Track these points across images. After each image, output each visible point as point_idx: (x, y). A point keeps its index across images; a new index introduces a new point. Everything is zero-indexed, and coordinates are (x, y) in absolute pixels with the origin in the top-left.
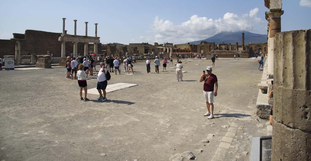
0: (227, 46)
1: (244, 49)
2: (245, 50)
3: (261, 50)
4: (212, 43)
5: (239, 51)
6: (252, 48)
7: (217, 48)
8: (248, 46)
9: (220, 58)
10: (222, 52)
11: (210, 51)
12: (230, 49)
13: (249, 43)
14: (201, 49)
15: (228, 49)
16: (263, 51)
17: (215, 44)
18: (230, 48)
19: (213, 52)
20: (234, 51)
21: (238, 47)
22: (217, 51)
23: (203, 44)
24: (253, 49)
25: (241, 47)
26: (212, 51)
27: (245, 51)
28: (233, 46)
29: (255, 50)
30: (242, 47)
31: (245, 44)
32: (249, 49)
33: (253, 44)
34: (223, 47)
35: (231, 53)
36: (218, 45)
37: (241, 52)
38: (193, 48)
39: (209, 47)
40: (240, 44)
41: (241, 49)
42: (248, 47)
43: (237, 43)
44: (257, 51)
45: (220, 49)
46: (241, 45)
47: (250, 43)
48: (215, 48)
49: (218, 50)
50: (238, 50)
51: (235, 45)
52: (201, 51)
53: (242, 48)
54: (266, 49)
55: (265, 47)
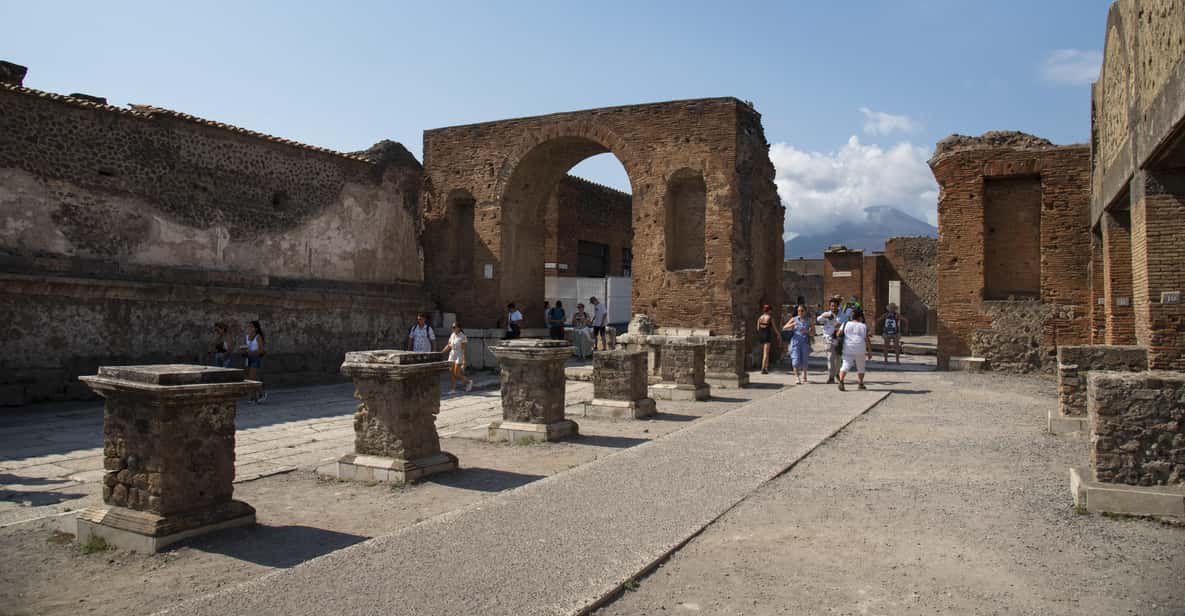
6: (464, 205)
16: (652, 246)
24: (485, 227)
54: (708, 219)
55: (672, 169)
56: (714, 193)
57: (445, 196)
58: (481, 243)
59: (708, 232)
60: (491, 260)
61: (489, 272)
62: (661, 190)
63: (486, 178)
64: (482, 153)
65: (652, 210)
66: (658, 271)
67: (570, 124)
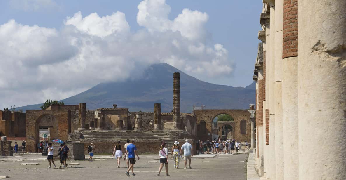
0: (125, 116)
1: (180, 125)
2: (184, 129)
3: (231, 130)
4: (77, 107)
5: (164, 131)
6: (203, 123)
7: (94, 124)
8: (192, 115)
9: (102, 157)
10: (110, 136)
11: (70, 131)
12: (136, 126)
13: (195, 109)
14: (39, 127)
15: (130, 127)
16: (238, 130)
17: (88, 108)
18: (136, 120)
19: (78, 136)
20: (149, 132)
21: (161, 118)
22: (95, 133)
23: (50, 108)
24: (208, 127)
25: (169, 118)
26: (78, 131)
27: (182, 131)
28: (144, 118)
29: (214, 131)
30: (174, 117)
31: (184, 112)
32: (195, 128)
33: (206, 111)
34: (115, 118)
35: (139, 137)
36: (97, 113)
37: (169, 135)
38: (13, 123)
39: (66, 118)
40: (168, 109)
41: (170, 126)
42: (192, 119)
43: (158, 106)
44: (220, 132)
45: (103, 126)
46: (171, 113)
47: (200, 108)
48: (88, 122)
49: (97, 130)
50: (161, 127)
51: (151, 114)
52: (38, 134)
53: (174, 122)
54: (247, 127)
55: (241, 119)
56: (248, 123)
57: (199, 121)
58: (207, 130)
59: (247, 129)
60: (210, 132)
61: (209, 134)
62: (239, 122)
63: (208, 119)
64: (207, 114)
65: (238, 125)
66: (239, 134)
67: (224, 111)
